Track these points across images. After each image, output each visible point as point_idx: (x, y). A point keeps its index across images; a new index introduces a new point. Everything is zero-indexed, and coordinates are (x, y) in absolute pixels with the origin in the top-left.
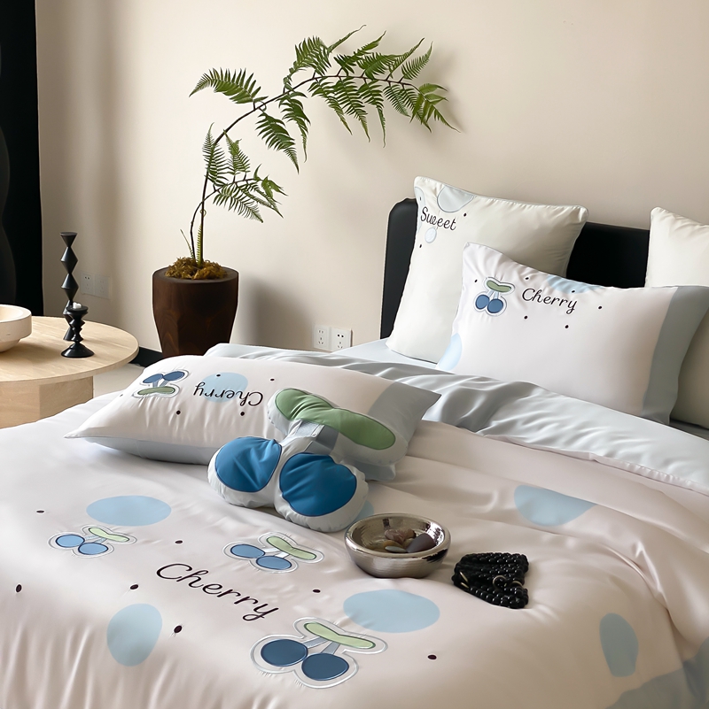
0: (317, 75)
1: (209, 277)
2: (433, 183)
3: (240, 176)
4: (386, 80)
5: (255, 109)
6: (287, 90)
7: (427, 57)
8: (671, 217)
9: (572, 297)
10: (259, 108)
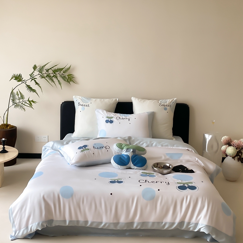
0: (40, 73)
1: (12, 128)
2: (79, 97)
3: (21, 100)
4: (58, 74)
5: (22, 83)
6: (31, 78)
7: (69, 68)
8: (137, 99)
9: (127, 117)
10: (23, 83)
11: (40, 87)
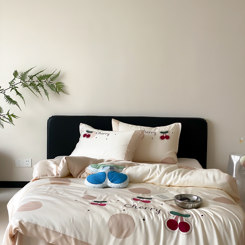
0: (22, 81)
4: (45, 82)
6: (11, 86)
7: (58, 74)
11: (23, 98)
